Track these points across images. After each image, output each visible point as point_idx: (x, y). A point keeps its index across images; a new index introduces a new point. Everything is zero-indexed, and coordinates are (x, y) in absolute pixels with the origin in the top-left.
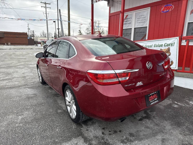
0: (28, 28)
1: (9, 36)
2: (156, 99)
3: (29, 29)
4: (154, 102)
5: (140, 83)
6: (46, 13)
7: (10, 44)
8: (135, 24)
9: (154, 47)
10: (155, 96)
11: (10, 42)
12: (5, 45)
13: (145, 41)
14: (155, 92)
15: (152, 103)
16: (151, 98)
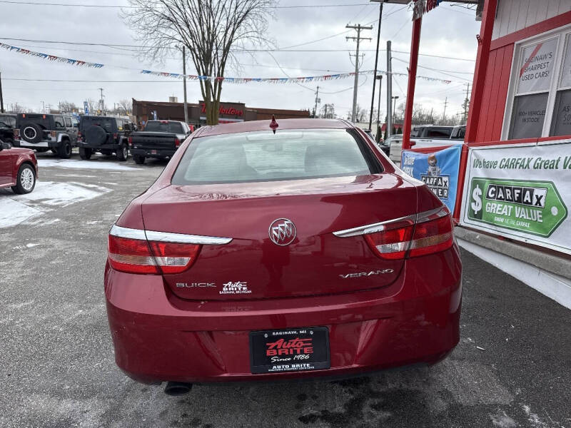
0: (317, 99)
4: (287, 366)
5: (238, 285)
6: (357, 56)
8: (561, 78)
9: (565, 168)
10: (297, 344)
13: (537, 141)
14: (298, 331)
15: (279, 367)
16: (279, 347)
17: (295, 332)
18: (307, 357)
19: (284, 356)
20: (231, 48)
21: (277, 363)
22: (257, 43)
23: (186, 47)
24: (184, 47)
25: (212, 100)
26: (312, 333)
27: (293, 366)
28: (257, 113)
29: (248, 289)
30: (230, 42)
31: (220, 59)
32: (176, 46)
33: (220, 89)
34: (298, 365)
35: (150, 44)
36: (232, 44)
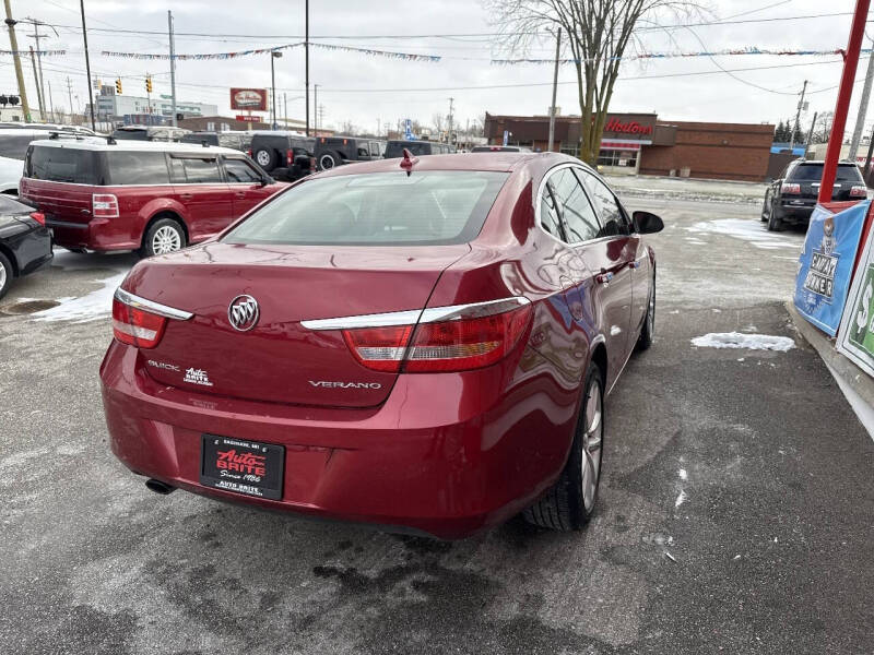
0: (801, 103)
1: (696, 138)
2: (251, 478)
3: (803, 106)
4: (235, 485)
5: (200, 374)
7: (687, 172)
10: (249, 460)
11: (689, 166)
12: (668, 175)
14: (250, 445)
15: (227, 484)
16: (229, 460)
17: (247, 445)
18: (258, 480)
19: (232, 472)
20: (636, 25)
21: (226, 479)
22: (681, 13)
23: (563, 29)
24: (560, 29)
25: (594, 110)
26: (264, 450)
27: (241, 486)
28: (678, 130)
29: (209, 381)
30: (635, 16)
31: (615, 44)
32: (547, 29)
33: (610, 92)
34: (245, 487)
35: (510, 28)
36: (639, 18)
